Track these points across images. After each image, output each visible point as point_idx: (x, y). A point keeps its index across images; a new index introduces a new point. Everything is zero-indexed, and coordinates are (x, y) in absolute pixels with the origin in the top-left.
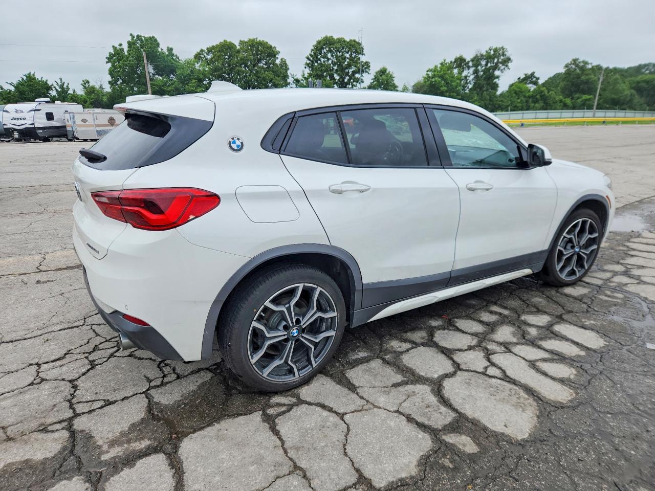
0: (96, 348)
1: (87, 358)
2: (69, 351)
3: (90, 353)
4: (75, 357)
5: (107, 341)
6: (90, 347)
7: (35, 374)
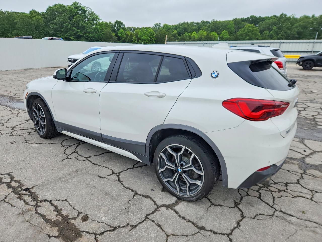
0: (280, 191)
1: (287, 189)
2: (294, 198)
3: (284, 191)
4: (292, 193)
5: (272, 191)
6: (282, 193)
7: (314, 196)
